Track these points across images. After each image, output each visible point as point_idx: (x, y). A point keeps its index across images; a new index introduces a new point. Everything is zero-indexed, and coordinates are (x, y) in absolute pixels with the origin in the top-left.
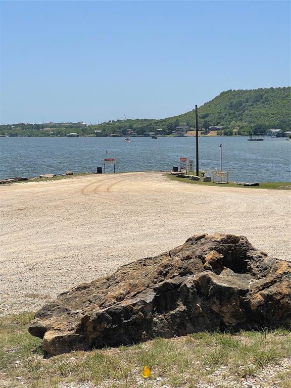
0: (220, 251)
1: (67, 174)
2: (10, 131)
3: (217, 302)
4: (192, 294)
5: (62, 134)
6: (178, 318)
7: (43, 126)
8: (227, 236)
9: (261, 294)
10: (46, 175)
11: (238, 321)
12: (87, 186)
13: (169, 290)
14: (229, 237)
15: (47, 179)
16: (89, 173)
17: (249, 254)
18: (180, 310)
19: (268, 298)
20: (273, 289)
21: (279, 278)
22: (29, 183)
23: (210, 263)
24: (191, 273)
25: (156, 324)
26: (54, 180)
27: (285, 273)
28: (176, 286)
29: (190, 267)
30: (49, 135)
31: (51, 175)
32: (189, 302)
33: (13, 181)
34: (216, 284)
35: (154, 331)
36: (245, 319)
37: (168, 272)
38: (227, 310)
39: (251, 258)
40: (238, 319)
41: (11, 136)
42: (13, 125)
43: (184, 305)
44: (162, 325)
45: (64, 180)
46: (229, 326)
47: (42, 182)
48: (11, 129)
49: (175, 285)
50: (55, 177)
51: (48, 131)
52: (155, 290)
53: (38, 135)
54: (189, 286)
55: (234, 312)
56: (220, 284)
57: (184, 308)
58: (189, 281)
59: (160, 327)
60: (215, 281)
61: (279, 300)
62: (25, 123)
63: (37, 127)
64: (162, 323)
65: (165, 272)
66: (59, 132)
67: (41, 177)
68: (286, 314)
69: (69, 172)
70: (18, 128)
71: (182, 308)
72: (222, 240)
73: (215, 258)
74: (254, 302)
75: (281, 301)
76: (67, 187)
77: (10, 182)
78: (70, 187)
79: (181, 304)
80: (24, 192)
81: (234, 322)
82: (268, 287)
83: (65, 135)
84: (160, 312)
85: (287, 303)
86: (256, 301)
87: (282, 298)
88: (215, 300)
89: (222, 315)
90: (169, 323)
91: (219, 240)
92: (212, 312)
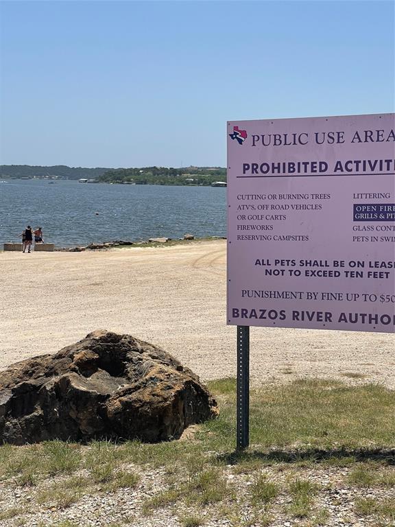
0: (95, 351)
1: (186, 239)
2: (137, 177)
3: (74, 407)
4: (50, 397)
5: (206, 183)
6: (33, 423)
7: (181, 171)
8: (108, 334)
9: (120, 401)
10: (158, 239)
11: (95, 430)
12: (205, 256)
13: (27, 392)
14: (110, 335)
15: (157, 244)
16: (216, 239)
17: (129, 355)
18: (36, 414)
19: (126, 405)
20: (134, 396)
21: (143, 383)
22: (133, 249)
23: (77, 364)
24: (57, 374)
25: (8, 428)
26: (167, 246)
27: (151, 378)
28: (35, 388)
29: (56, 367)
30: (188, 183)
31: (164, 240)
32: (47, 406)
33: (112, 246)
34: (73, 388)
35: (5, 437)
36: (103, 427)
37: (34, 372)
38: (84, 416)
39: (130, 360)
40: (95, 427)
41: (139, 184)
42: (142, 169)
43: (42, 409)
44: (15, 430)
45: (178, 247)
46: (86, 435)
47: (149, 248)
48: (139, 174)
49: (34, 386)
50: (169, 242)
51: (187, 177)
52: (13, 391)
53: (173, 183)
54: (48, 388)
55: (90, 419)
56: (77, 388)
57: (41, 412)
58: (50, 383)
59: (11, 433)
60: (73, 384)
61: (138, 408)
62: (158, 167)
63: (173, 172)
64: (15, 428)
65: (30, 371)
66: (202, 179)
67: (150, 241)
68: (144, 424)
69: (188, 236)
70: (149, 173)
71: (39, 412)
72: (101, 339)
73: (84, 358)
74: (110, 409)
75: (140, 409)
76: (178, 256)
77: (107, 247)
78: (182, 256)
79: (39, 408)
80: (120, 261)
81: (90, 430)
82: (130, 393)
83: (210, 184)
84: (15, 417)
85: (146, 411)
86: (113, 408)
87: (142, 406)
88: (71, 405)
89: (79, 422)
90: (22, 428)
91: (97, 338)
92: (71, 418)
